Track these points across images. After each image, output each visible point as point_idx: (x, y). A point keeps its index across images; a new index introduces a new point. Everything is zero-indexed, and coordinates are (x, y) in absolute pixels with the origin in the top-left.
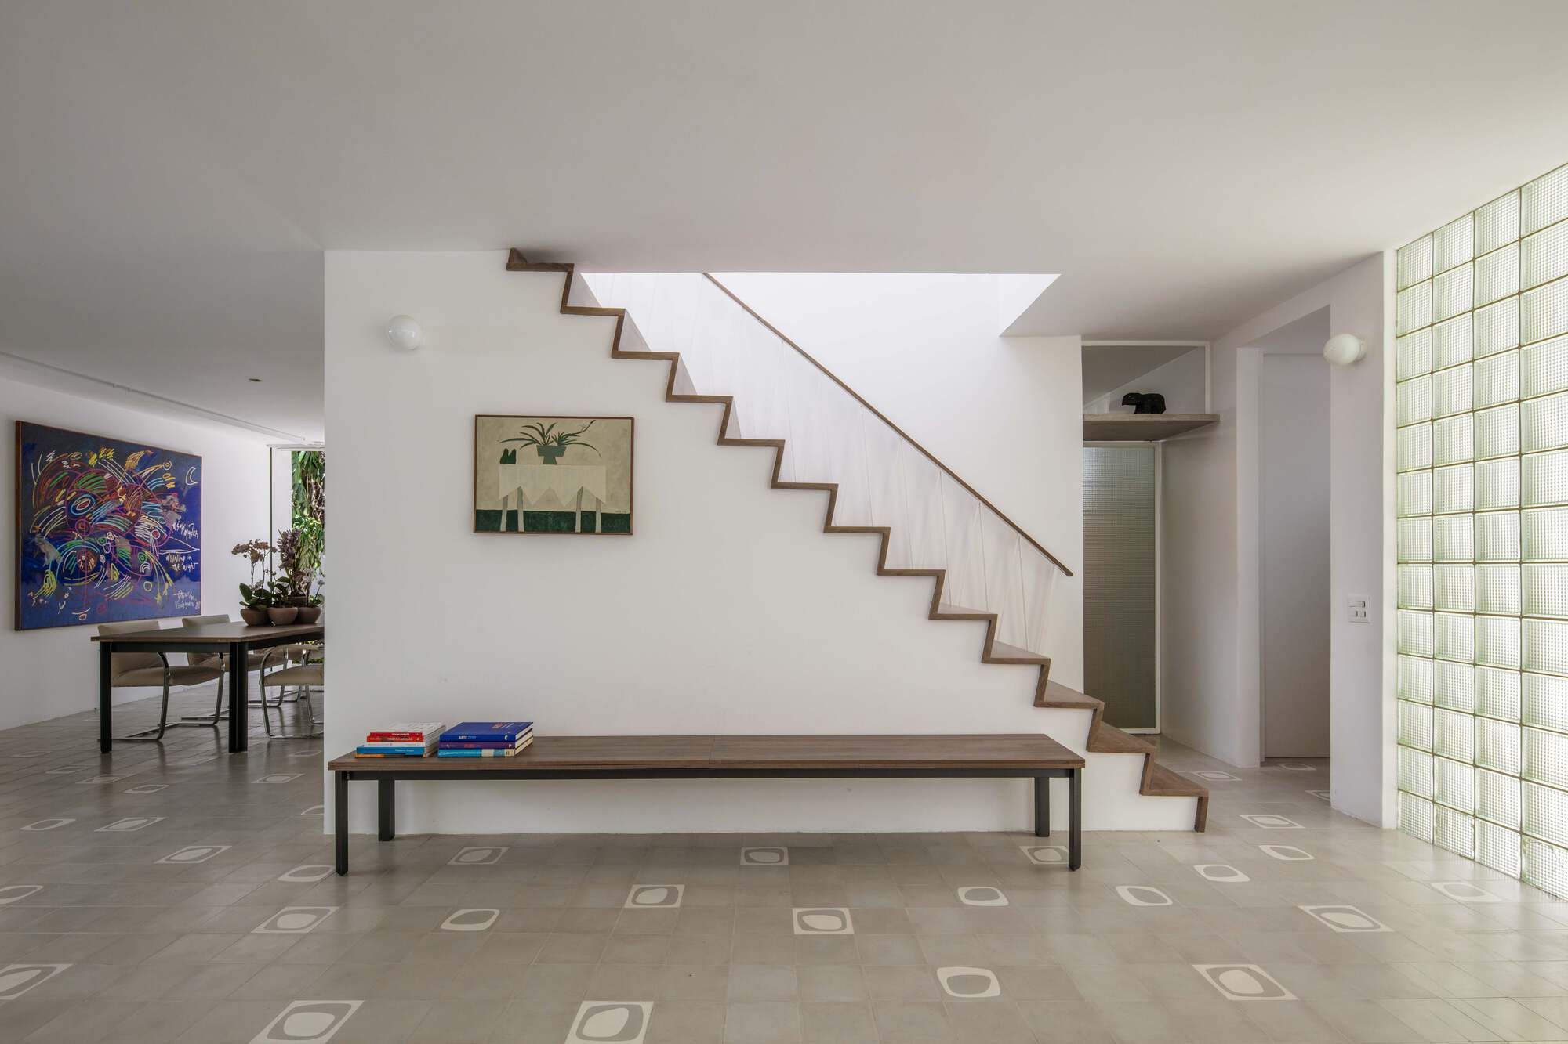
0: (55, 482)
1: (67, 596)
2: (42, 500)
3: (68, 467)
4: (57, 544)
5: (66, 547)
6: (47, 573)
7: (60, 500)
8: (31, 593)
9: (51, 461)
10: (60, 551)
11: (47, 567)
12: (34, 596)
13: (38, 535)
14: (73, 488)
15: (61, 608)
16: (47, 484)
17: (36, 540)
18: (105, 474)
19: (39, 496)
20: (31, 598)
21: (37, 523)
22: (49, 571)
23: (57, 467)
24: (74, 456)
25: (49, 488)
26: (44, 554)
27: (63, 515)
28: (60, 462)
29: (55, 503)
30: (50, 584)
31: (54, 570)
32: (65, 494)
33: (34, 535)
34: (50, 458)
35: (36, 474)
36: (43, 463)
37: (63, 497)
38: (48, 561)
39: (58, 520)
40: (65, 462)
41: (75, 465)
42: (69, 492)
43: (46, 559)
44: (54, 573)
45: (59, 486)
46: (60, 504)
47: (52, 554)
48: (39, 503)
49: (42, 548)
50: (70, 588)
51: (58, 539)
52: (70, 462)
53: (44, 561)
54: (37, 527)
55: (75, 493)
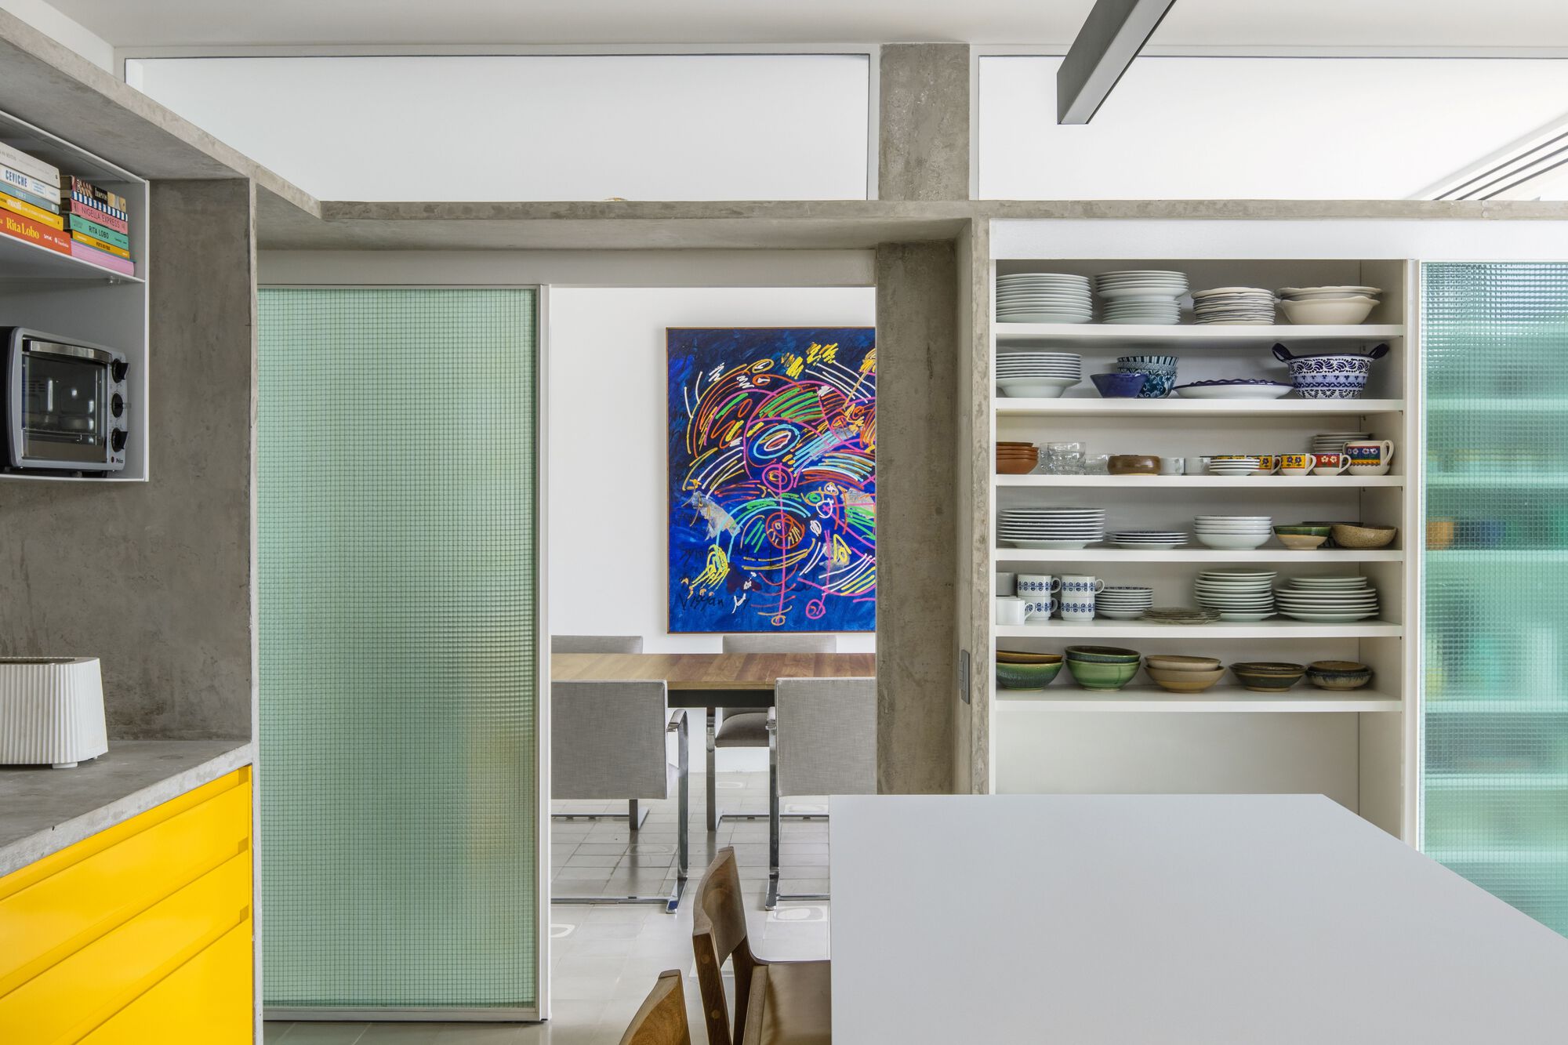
0: (722, 413)
1: (747, 585)
2: (703, 440)
3: (748, 385)
4: (729, 505)
5: (745, 509)
6: (713, 550)
7: (734, 437)
8: (686, 581)
9: (717, 379)
10: (735, 516)
11: (713, 541)
12: (690, 584)
13: (695, 494)
14: (757, 417)
15: (738, 604)
16: (711, 416)
17: (693, 500)
18: (820, 387)
19: (699, 434)
20: (686, 588)
21: (695, 476)
22: (715, 546)
23: (729, 388)
24: (759, 366)
25: (715, 422)
26: (707, 521)
27: (740, 460)
28: (734, 379)
29: (725, 443)
30: (718, 566)
31: (724, 545)
32: (743, 428)
33: (689, 494)
34: (716, 376)
35: (692, 403)
36: (704, 385)
37: (742, 431)
38: (714, 532)
39: (732, 467)
40: (743, 378)
41: (760, 380)
42: (749, 424)
43: (711, 529)
44: (726, 550)
45: (733, 416)
46: (733, 444)
47: (720, 520)
48: (698, 446)
49: (704, 512)
50: (754, 575)
51: (725, 499)
52: (751, 377)
53: (705, 533)
54: (694, 481)
55: (761, 424)
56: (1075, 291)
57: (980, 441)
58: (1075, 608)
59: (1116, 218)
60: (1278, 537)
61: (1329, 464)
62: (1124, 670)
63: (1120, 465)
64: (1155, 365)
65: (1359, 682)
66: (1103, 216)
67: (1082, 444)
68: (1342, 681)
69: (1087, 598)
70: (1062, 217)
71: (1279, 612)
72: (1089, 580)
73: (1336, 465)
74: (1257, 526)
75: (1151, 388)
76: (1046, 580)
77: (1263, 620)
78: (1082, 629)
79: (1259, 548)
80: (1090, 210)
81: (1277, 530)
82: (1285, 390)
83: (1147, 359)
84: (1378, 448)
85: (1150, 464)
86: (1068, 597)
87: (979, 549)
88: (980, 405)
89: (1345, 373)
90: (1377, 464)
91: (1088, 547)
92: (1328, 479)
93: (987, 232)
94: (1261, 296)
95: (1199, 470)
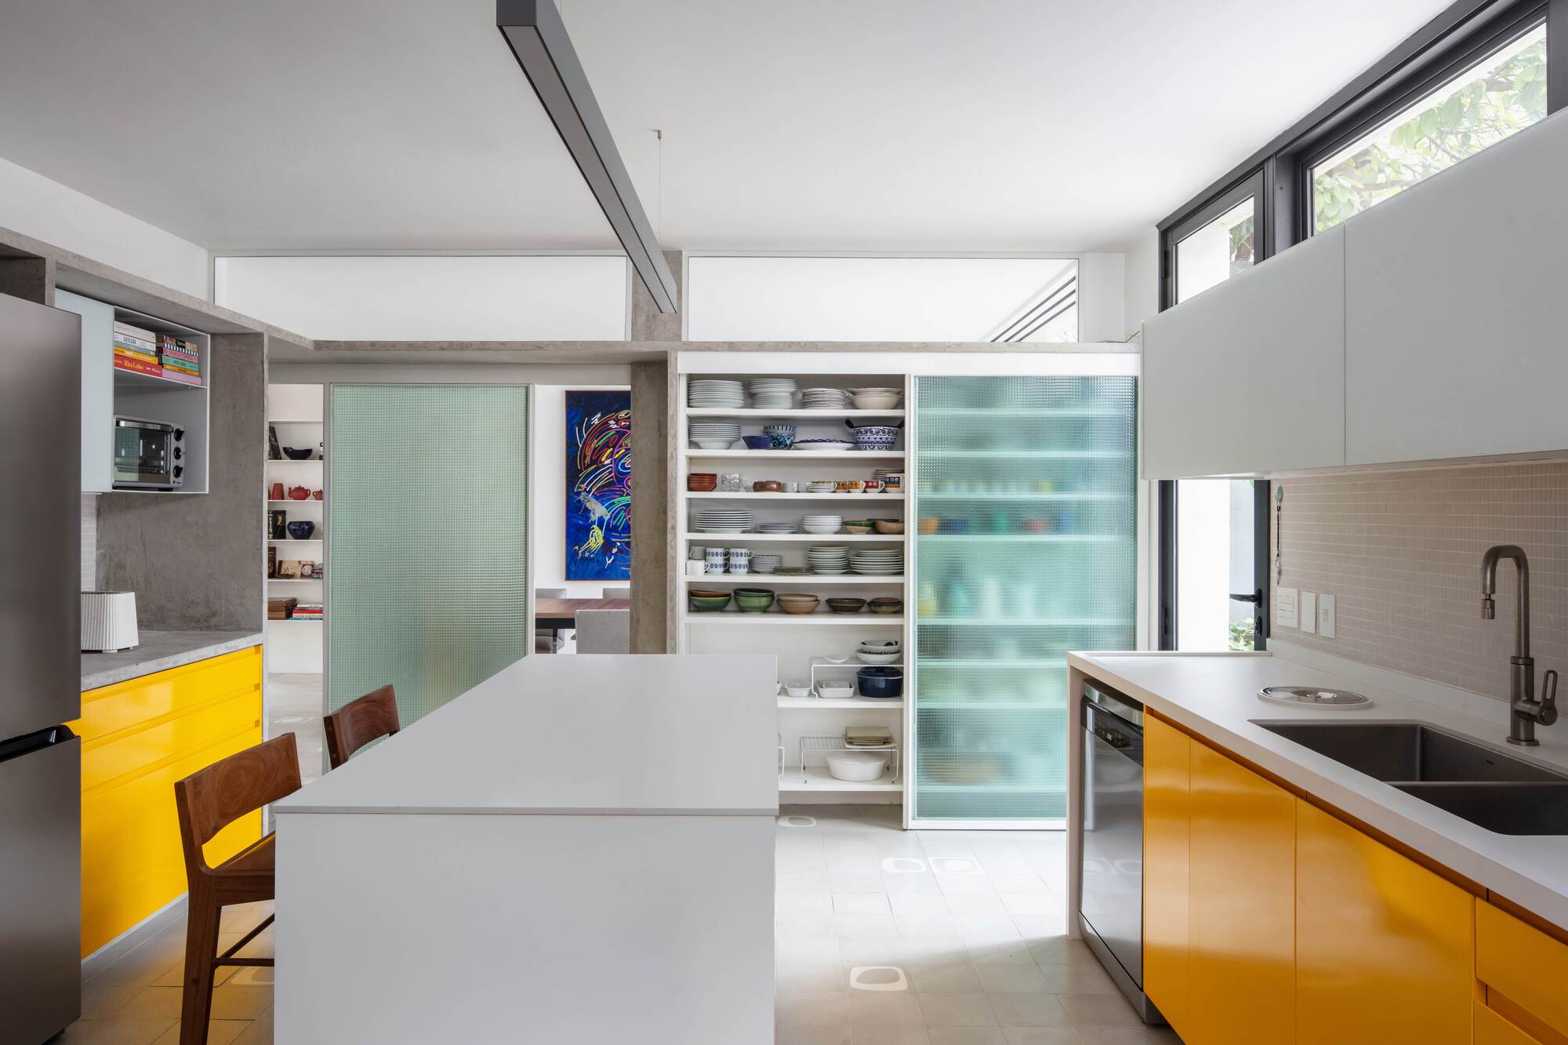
0: (601, 442)
1: (615, 550)
2: (587, 460)
3: (615, 426)
4: (604, 501)
5: (613, 503)
6: (593, 528)
7: (607, 458)
8: (577, 548)
9: (597, 423)
10: (607, 508)
11: (594, 523)
12: (579, 550)
13: (583, 494)
14: (621, 446)
15: (609, 562)
16: (593, 445)
17: (581, 498)
19: (585, 456)
20: (576, 552)
21: (583, 483)
22: (595, 526)
23: (604, 427)
24: (622, 414)
25: (595, 449)
26: (590, 510)
27: (610, 473)
28: (607, 423)
29: (601, 462)
30: (597, 538)
31: (600, 526)
32: (612, 453)
33: (579, 493)
34: (596, 420)
35: (581, 437)
36: (589, 426)
37: (611, 456)
38: (594, 517)
39: (605, 477)
40: (612, 422)
41: (623, 423)
42: (616, 450)
43: (592, 516)
44: (601, 529)
45: (606, 445)
46: (606, 463)
47: (598, 510)
48: (584, 464)
49: (588, 505)
50: (619, 544)
51: (601, 496)
52: (617, 422)
53: (589, 518)
54: (582, 486)
55: (624, 451)
56: (734, 391)
57: (672, 473)
58: (736, 566)
59: (747, 351)
60: (845, 527)
61: (873, 487)
62: (764, 601)
63: (759, 487)
64: (782, 431)
65: (894, 609)
66: (739, 350)
67: (740, 475)
68: (884, 608)
69: (744, 561)
70: (717, 350)
71: (849, 569)
72: (744, 551)
73: (877, 487)
74: (832, 521)
75: (779, 444)
76: (720, 550)
77: (844, 573)
78: (740, 577)
79: (836, 533)
80: (732, 347)
81: (844, 524)
82: (849, 445)
83: (776, 427)
84: (899, 478)
85: (775, 486)
86: (734, 560)
87: (671, 533)
88: (672, 454)
89: (880, 436)
90: (899, 487)
91: (743, 532)
92: (873, 495)
93: (676, 359)
94: (834, 393)
95: (805, 489)
